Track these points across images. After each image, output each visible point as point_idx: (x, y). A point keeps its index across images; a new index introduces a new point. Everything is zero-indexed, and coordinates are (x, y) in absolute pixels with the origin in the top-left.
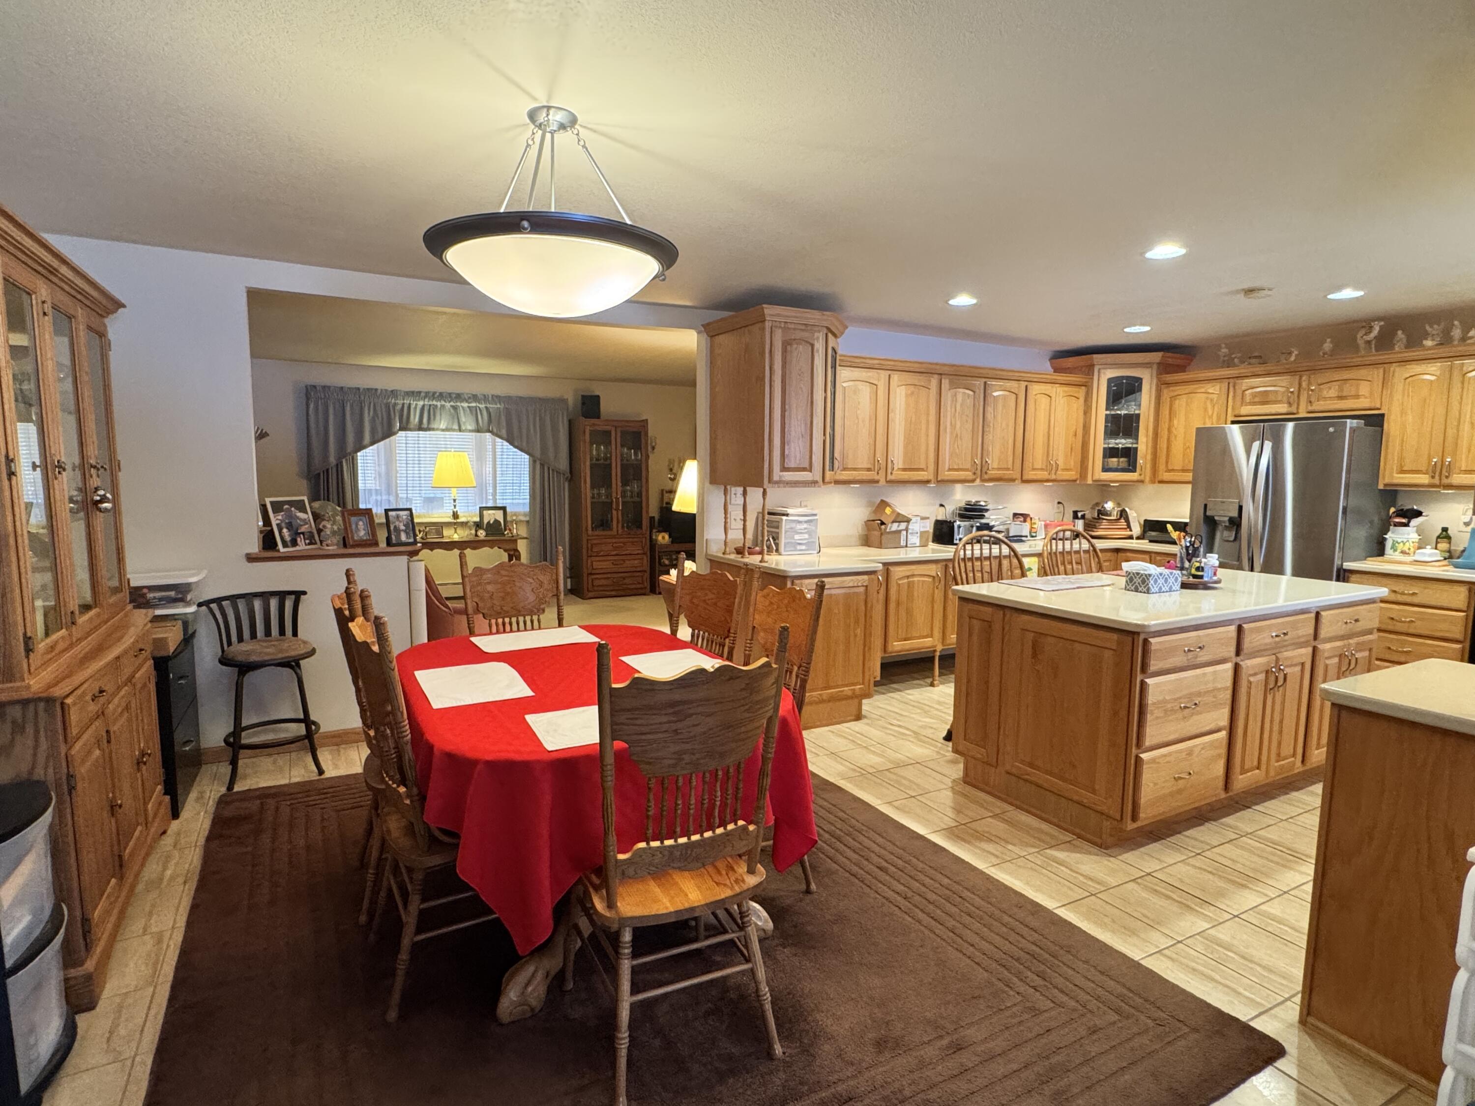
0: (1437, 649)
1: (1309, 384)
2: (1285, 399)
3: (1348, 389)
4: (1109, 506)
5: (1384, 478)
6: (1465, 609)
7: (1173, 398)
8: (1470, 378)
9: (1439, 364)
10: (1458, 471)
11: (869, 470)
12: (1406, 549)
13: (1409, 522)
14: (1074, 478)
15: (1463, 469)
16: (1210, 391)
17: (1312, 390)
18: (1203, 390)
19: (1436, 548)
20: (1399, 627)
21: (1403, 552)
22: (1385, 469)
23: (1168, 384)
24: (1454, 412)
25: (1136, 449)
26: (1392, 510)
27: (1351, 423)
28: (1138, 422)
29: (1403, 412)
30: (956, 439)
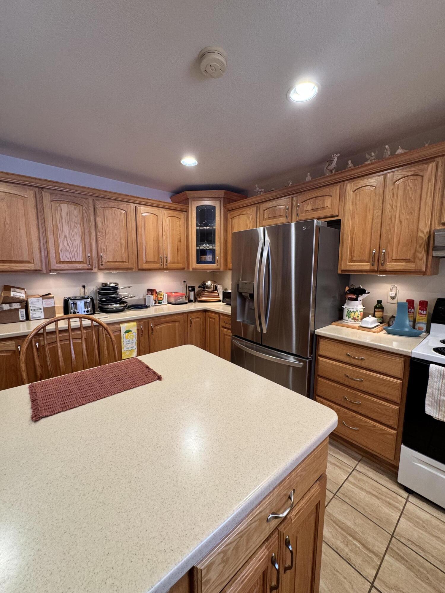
0: (380, 406)
1: (297, 203)
2: (284, 215)
3: (319, 203)
4: (209, 283)
5: (341, 267)
6: (401, 377)
7: (232, 218)
8: (398, 185)
9: (376, 178)
10: (390, 260)
12: (356, 316)
13: (357, 297)
14: (182, 267)
15: (394, 258)
16: (249, 213)
17: (298, 206)
18: (245, 213)
19: (374, 316)
20: (352, 384)
21: (354, 319)
22: (342, 260)
23: (230, 210)
24: (387, 213)
25: (215, 249)
26: (347, 288)
27: (317, 223)
28: (215, 234)
29: (353, 217)
30: (66, 239)
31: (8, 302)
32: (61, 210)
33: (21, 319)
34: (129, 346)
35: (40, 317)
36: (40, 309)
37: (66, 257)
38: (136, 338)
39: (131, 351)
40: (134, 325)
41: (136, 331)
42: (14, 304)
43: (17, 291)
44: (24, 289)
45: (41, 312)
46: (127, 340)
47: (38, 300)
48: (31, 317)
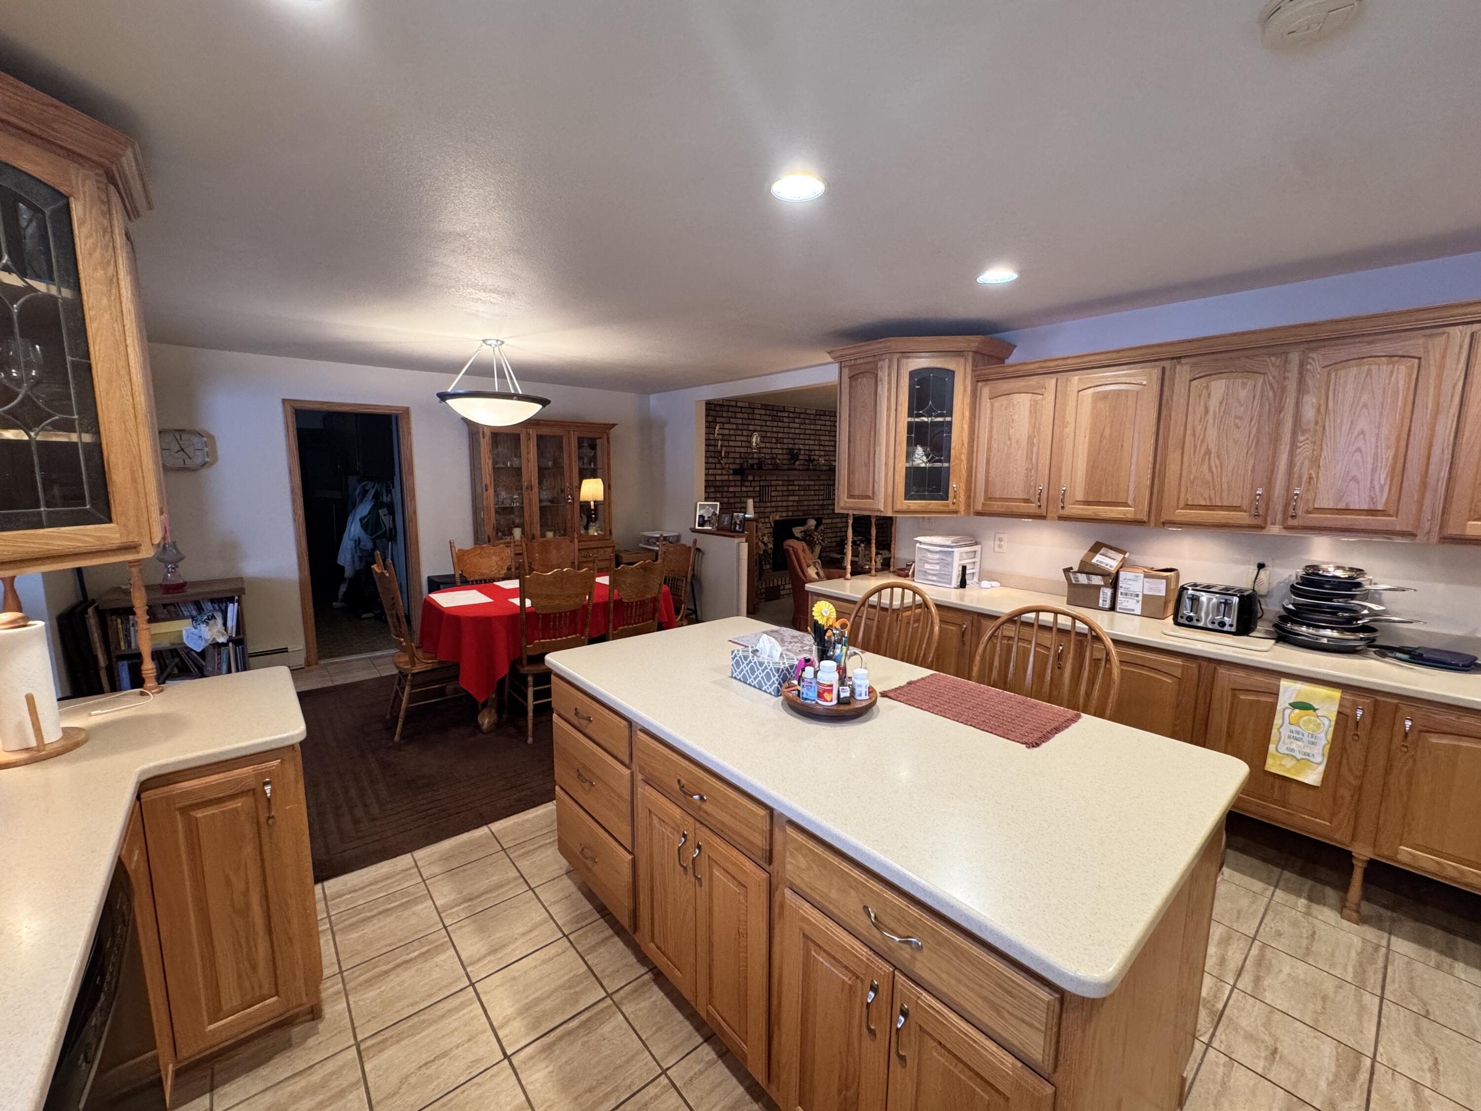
11: (1027, 501)
30: (1207, 457)
31: (1086, 571)
32: (1209, 395)
33: (1100, 605)
34: (1295, 745)
35: (1133, 610)
36: (1137, 596)
37: (1202, 496)
38: (1330, 736)
39: (1305, 762)
40: (1329, 697)
41: (1333, 717)
42: (1093, 577)
43: (1110, 555)
44: (1124, 552)
45: (1138, 601)
46: (1293, 728)
47: (1137, 577)
48: (1118, 606)
